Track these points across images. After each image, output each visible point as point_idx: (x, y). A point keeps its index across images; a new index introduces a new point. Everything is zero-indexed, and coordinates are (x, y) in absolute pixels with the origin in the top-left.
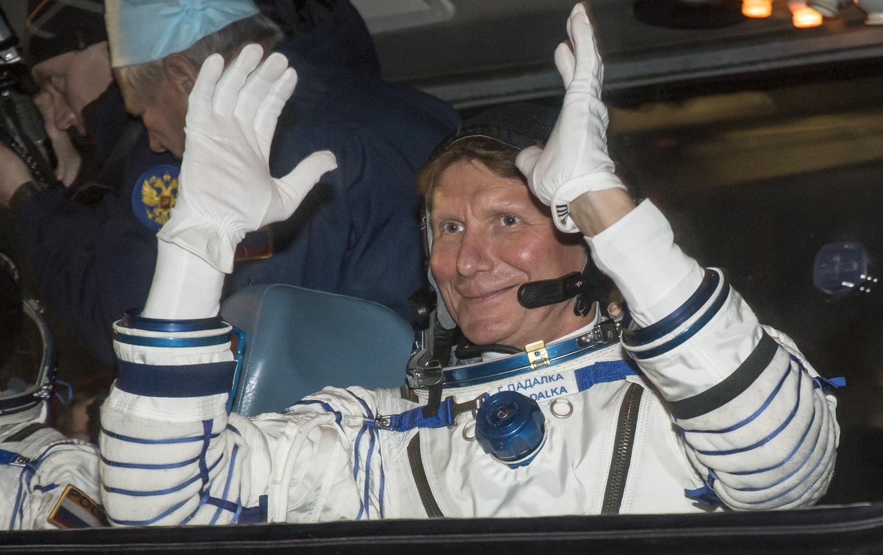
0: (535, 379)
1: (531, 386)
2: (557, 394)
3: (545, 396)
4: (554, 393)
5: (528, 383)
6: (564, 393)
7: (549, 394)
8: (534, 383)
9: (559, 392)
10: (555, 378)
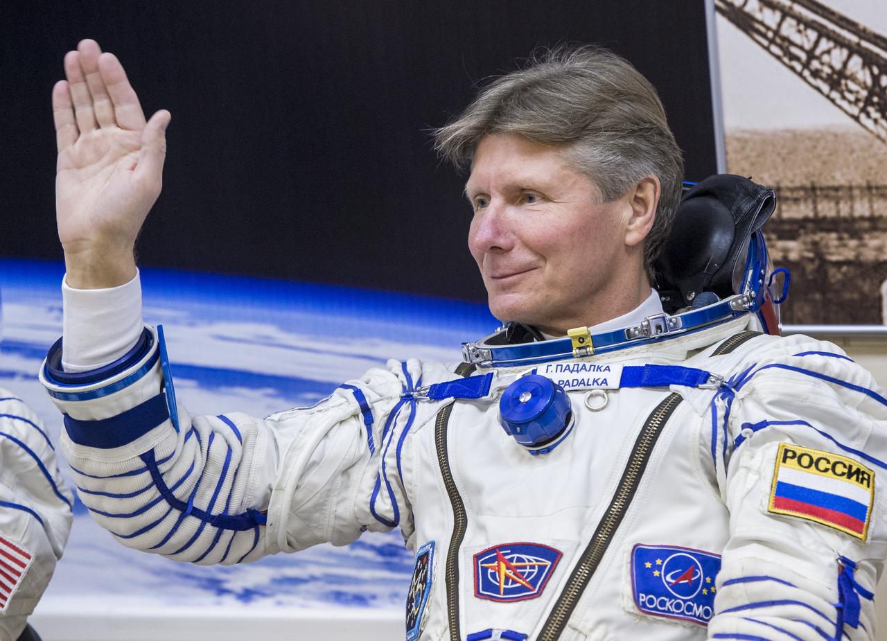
0: (584, 365)
1: (577, 371)
2: (598, 384)
3: (586, 384)
4: (595, 383)
5: (576, 367)
6: (604, 385)
7: (591, 382)
8: (582, 369)
9: (599, 383)
10: (603, 369)
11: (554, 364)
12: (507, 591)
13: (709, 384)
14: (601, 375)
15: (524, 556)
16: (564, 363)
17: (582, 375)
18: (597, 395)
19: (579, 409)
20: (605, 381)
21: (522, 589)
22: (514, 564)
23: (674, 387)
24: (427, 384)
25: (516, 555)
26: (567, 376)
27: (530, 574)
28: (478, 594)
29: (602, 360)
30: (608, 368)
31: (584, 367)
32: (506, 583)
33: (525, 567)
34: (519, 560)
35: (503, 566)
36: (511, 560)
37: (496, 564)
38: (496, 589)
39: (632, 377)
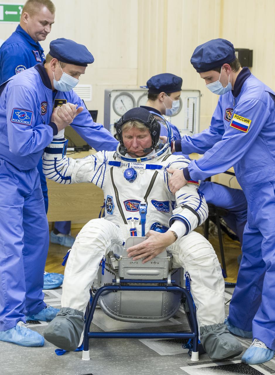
3: (139, 168)
4: (141, 168)
5: (137, 164)
11: (133, 163)
12: (132, 210)
13: (163, 168)
14: (142, 166)
15: (134, 203)
16: (135, 163)
17: (138, 166)
18: (142, 171)
19: (138, 173)
20: (143, 168)
21: (135, 209)
22: (132, 204)
23: (156, 170)
24: (108, 160)
25: (132, 202)
26: (135, 166)
27: (136, 206)
28: (127, 210)
29: (142, 163)
30: (143, 165)
31: (139, 164)
32: (132, 208)
33: (135, 205)
34: (133, 203)
35: (130, 204)
36: (132, 203)
37: (129, 204)
38: (130, 209)
39: (148, 167)
